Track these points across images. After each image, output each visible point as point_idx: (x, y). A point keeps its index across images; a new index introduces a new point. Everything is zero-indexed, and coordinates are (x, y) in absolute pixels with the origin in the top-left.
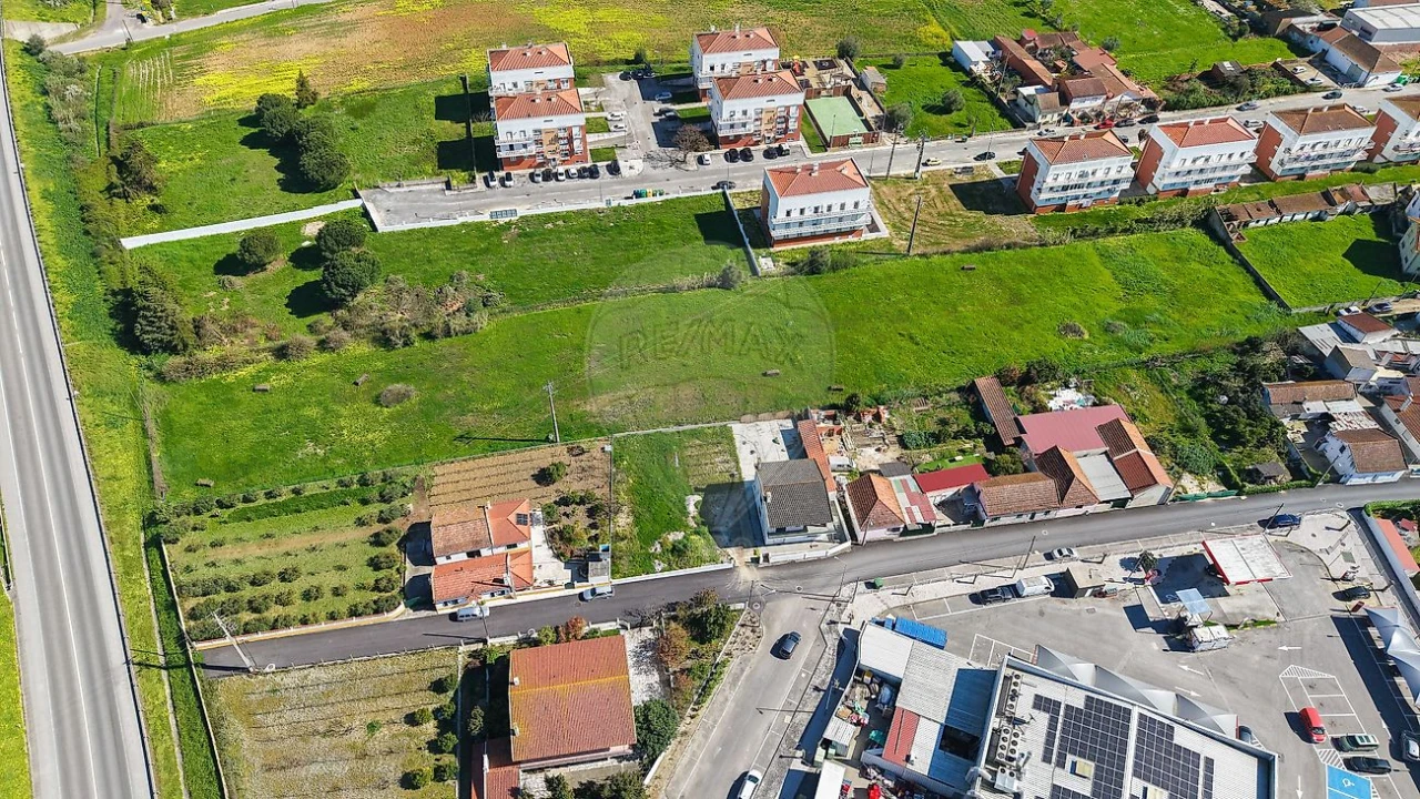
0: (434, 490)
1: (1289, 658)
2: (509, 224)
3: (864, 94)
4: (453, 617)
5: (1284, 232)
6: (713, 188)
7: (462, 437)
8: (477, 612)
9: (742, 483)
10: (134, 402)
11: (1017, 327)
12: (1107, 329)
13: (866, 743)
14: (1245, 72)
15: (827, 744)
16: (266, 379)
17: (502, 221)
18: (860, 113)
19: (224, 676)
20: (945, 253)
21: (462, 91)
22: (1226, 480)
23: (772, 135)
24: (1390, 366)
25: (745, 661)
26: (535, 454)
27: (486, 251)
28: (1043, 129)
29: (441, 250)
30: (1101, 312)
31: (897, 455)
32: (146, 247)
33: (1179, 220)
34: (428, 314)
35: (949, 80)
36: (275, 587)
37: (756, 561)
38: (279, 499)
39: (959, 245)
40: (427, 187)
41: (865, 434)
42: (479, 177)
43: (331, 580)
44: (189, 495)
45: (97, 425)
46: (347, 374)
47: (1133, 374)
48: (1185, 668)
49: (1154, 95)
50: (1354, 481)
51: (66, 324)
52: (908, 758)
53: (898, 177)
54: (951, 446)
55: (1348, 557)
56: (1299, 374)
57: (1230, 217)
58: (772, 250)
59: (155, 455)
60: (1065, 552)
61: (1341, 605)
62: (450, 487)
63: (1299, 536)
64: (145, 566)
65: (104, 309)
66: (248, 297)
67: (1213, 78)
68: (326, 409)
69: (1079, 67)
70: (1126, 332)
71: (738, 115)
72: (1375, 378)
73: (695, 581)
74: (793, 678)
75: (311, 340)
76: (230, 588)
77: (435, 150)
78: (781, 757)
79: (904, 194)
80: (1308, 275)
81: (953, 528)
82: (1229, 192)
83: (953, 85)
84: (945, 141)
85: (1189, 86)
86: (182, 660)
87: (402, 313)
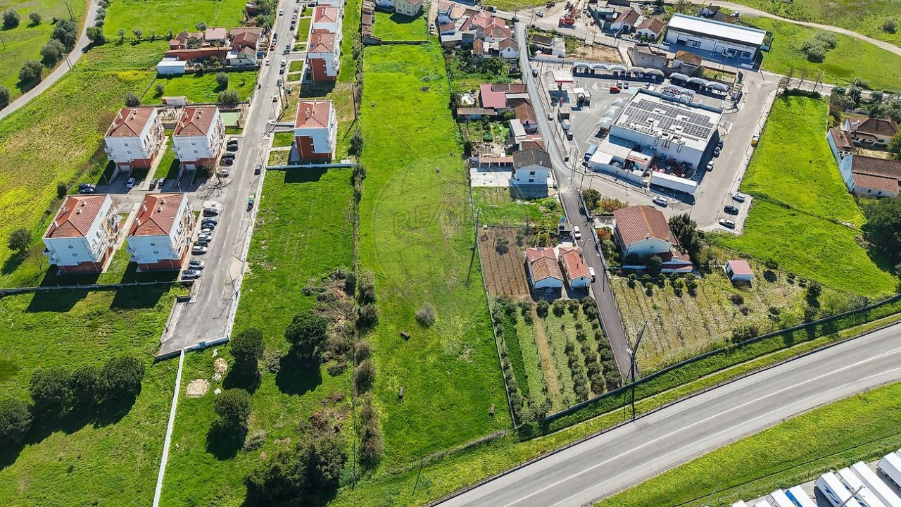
1: (589, 87)
2: (252, 266)
6: (259, 174)
7: (466, 284)
9: (511, 187)
12: (426, 81)
14: (258, 4)
16: (390, 393)
17: (247, 270)
20: (358, 109)
21: (31, 295)
22: (515, 77)
26: (484, 254)
27: (281, 278)
29: (269, 302)
30: (415, 80)
31: (496, 143)
34: (344, 305)
35: (190, 80)
37: (555, 188)
40: (176, 314)
41: (483, 150)
42: (181, 281)
43: (572, 333)
46: (396, 345)
47: (455, 82)
48: (595, 107)
58: (333, 158)
66: (279, 425)
67: (253, 12)
68: (428, 353)
69: (214, 41)
70: (430, 78)
74: (611, 186)
77: (121, 311)
78: (645, 192)
80: (408, 33)
83: (196, 80)
84: (257, 91)
85: (253, 20)
86: (630, 392)
87: (340, 319)
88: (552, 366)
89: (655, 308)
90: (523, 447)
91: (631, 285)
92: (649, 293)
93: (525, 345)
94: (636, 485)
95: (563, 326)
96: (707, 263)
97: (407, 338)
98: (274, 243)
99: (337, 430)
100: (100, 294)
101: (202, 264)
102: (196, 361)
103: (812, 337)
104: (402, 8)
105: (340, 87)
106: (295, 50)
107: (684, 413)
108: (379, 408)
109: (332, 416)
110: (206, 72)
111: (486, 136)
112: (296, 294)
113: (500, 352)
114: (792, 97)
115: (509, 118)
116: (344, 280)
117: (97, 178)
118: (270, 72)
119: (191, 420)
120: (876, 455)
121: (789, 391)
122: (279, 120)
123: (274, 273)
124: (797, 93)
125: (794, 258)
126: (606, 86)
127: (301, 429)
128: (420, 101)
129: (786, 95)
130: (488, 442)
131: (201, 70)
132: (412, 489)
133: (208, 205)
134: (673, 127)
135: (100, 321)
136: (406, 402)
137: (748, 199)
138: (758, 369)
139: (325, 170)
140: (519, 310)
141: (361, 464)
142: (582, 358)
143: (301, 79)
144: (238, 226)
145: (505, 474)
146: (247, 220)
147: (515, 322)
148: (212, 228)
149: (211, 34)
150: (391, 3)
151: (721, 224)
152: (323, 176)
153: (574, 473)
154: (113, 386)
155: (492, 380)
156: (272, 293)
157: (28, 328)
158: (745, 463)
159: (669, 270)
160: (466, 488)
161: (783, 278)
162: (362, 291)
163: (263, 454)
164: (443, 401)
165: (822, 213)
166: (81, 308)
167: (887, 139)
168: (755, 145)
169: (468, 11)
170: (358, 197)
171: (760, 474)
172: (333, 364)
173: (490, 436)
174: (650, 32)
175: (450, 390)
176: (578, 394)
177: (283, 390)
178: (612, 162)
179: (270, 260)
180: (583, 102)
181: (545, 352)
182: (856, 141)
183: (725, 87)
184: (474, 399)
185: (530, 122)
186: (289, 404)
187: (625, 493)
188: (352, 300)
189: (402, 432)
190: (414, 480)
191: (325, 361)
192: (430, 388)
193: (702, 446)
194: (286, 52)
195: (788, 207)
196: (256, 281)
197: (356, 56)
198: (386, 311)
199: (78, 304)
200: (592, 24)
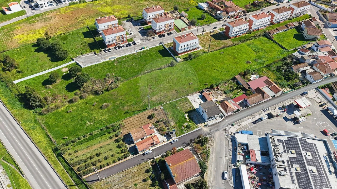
0: (125, 126)
1: (316, 121)
2: (114, 60)
3: (183, 18)
4: (144, 154)
5: (281, 35)
6: (159, 44)
7: (126, 112)
8: (149, 152)
9: (195, 109)
10: (36, 121)
11: (237, 64)
12: (255, 61)
13: (245, 159)
14: (260, 2)
15: (238, 161)
16: (69, 109)
17: (113, 60)
18: (185, 22)
19: (93, 183)
20: (216, 50)
21: (88, 30)
22: (291, 87)
23: (168, 30)
24: (312, 58)
25: (213, 148)
26: (145, 113)
27: (112, 68)
28: (224, 20)
29: (100, 69)
30: (252, 57)
31: (225, 96)
32: (20, 82)
33: (260, 36)
34: (104, 85)
35: (200, 12)
36: (96, 158)
37: (206, 126)
38: (87, 137)
39: (218, 48)
40: (90, 55)
41: (216, 93)
42: (102, 50)
43: (110, 153)
44: (63, 142)
45: (29, 130)
46: (90, 104)
47: (264, 69)
48: (299, 127)
49: (244, 10)
50: (314, 83)
51: (8, 106)
52: (256, 160)
53: (199, 35)
54: (235, 92)
55: (319, 98)
56: (296, 63)
57: (270, 33)
58: (179, 56)
59: (49, 134)
60: (268, 109)
61: (321, 108)
62: (129, 125)
63: (309, 95)
64: (59, 162)
65: (16, 100)
66: (55, 90)
67: (254, 4)
68: (88, 113)
69: (226, 6)
70: (259, 61)
71: (160, 26)
72: (310, 61)
73: (194, 133)
74: (224, 149)
75: (77, 97)
76: (85, 161)
77: (88, 46)
78: (229, 166)
79: (202, 39)
80: (288, 43)
81: (243, 109)
82: (266, 28)
84: (206, 26)
86: (80, 182)
87: (97, 86)
88: (89, 151)
89: (136, 185)
90: (50, 151)
91: (147, 171)
92: (145, 180)
95: (112, 150)
97: (94, 105)
98: (127, 60)
100: (92, 40)
101: (111, 51)
108: (63, 108)
109: (59, 99)
111: (228, 91)
113: (93, 132)
123: (113, 65)
127: (53, 95)
130: (51, 140)
133: (138, 41)
135: (84, 44)
136: (66, 114)
139: (170, 56)
143: (223, 31)
145: (37, 148)
147: (109, 133)
152: (167, 57)
156: (105, 68)
157: (78, 36)
160: (31, 139)
163: (44, 91)
164: (68, 123)
166: (87, 39)
172: (79, 92)
175: (72, 124)
177: (67, 86)
179: (119, 62)
181: (96, 147)
184: (69, 131)
186: (62, 89)
191: (79, 90)
196: (108, 63)
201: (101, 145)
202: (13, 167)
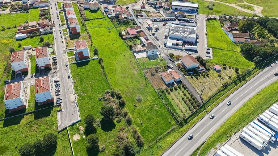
2: (78, 95)
7: (147, 87)
9: (148, 57)
12: (109, 29)
20: (91, 41)
27: (89, 97)
29: (89, 105)
30: (105, 29)
35: (29, 40)
37: (160, 55)
39: (89, 40)
42: (56, 105)
46: (134, 109)
52: (181, 43)
53: (67, 45)
56: (118, 18)
58: (90, 57)
63: (141, 22)
67: (42, 15)
74: (175, 51)
78: (184, 52)
80: (97, 16)
83: (31, 39)
84: (55, 40)
85: (43, 17)
86: (204, 106)
87: (114, 105)
88: (180, 105)
89: (200, 82)
90: (182, 129)
91: (192, 78)
92: (197, 79)
93: (171, 100)
94: (215, 131)
95: (179, 93)
96: (208, 68)
97: (136, 106)
98: (82, 87)
99: (127, 138)
100: (28, 115)
101: (61, 98)
102: (73, 129)
103: (241, 82)
104: (92, 8)
105: (82, 35)
106: (62, 25)
107: (219, 109)
108: (137, 128)
109: (123, 135)
110: (34, 36)
111: (134, 43)
112: (97, 101)
113: (165, 104)
114: (210, 20)
115: (139, 37)
116: (110, 93)
117: (10, 77)
118: (56, 33)
119: (79, 148)
120: (267, 108)
121: (241, 97)
122: (66, 48)
123: (86, 96)
124: (211, 19)
125: (228, 62)
126: (161, 24)
127: (116, 141)
128: (109, 36)
129: (208, 20)
130: (172, 130)
131: (32, 36)
132: (157, 149)
133: (54, 79)
134: (185, 32)
135: (32, 124)
136: (144, 125)
137: (211, 49)
138: (232, 93)
139: (89, 61)
140: (165, 91)
141: (138, 147)
142: (188, 100)
143: (68, 34)
144: (68, 84)
146: (70, 81)
147: (165, 95)
148: (59, 86)
149: (31, 24)
150: (88, 7)
151: (207, 57)
152: (89, 63)
153: (199, 132)
154: (50, 143)
155: (166, 112)
156: (88, 102)
157: (6, 133)
158: (239, 118)
159: (200, 72)
160: (172, 144)
161: (228, 68)
162: (117, 96)
163: (107, 152)
164: (155, 122)
165: (230, 49)
166: (23, 121)
167: (237, 28)
168: (206, 34)
169: (113, 7)
170: (103, 68)
171: (244, 120)
172: (117, 119)
173: (172, 128)
174: (167, 7)
175: (155, 118)
176: (191, 111)
177: (105, 131)
178: (173, 45)
179: (83, 92)
180: (157, 29)
181: (177, 101)
182: (231, 29)
183: (193, 20)
184: (163, 119)
185: (146, 37)
186: (109, 135)
187: (214, 134)
188: (115, 99)
189: (146, 134)
190: (156, 146)
191: (114, 119)
192: (149, 119)
193: (227, 116)
194: (60, 26)
195: (221, 49)
196: (81, 100)
197: (83, 25)
198: (126, 100)
199: (22, 121)
200: (150, 7)
201: (175, 98)
202: (199, 152)
